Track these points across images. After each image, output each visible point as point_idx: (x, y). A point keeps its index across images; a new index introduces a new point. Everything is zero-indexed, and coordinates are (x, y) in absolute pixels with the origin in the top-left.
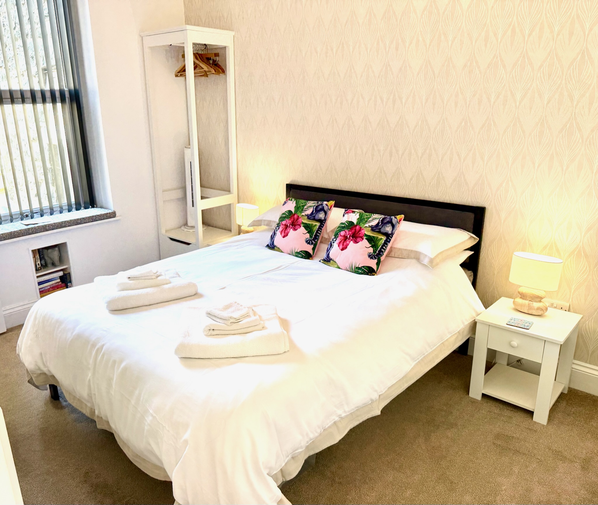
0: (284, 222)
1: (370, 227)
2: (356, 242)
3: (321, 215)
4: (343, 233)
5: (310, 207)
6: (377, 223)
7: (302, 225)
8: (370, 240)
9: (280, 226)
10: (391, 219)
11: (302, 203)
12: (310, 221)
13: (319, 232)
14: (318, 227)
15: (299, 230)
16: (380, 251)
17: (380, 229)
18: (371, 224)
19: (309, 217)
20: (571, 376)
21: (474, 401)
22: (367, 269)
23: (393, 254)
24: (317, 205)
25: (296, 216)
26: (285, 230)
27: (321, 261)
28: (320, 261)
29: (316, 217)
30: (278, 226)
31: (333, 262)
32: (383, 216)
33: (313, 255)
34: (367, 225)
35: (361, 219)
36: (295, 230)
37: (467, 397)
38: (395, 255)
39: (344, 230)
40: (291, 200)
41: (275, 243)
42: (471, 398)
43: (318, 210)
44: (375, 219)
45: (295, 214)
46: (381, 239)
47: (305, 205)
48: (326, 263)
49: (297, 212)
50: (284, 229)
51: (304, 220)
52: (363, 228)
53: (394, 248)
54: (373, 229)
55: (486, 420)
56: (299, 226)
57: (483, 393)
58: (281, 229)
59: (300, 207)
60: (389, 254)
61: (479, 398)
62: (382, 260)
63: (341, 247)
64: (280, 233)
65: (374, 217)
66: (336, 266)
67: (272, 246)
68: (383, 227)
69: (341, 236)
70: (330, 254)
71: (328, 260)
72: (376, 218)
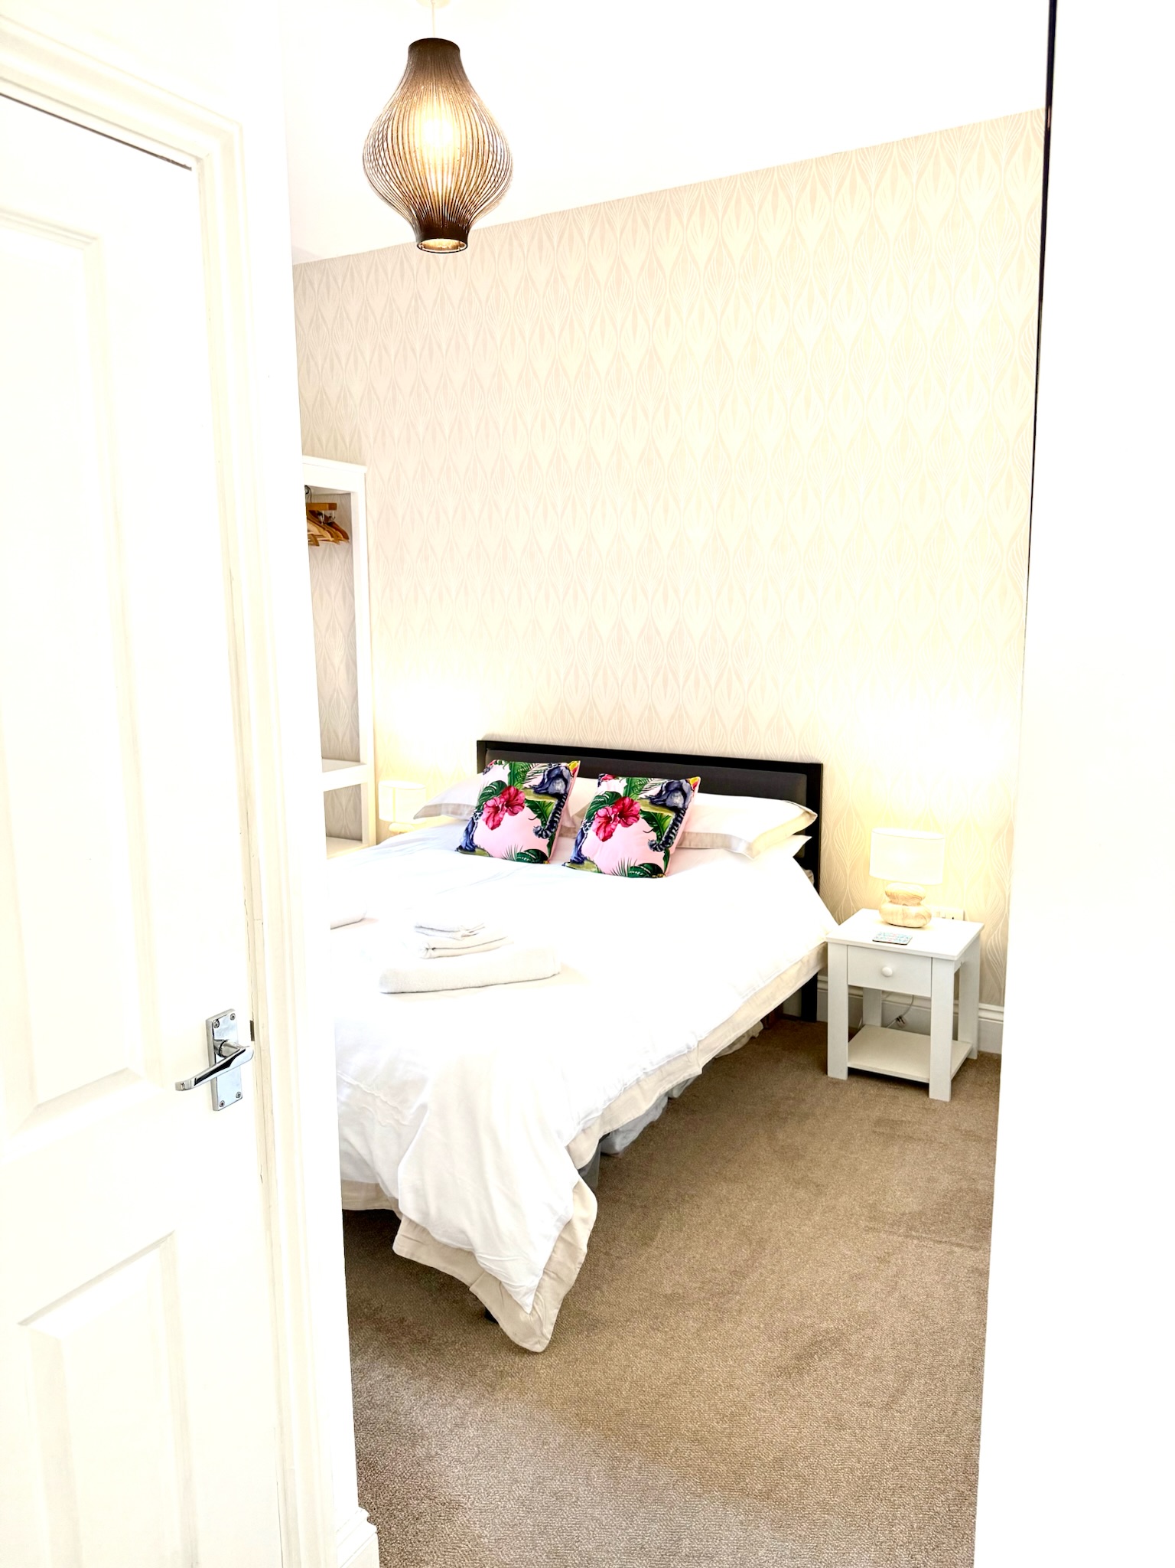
0: (490, 803)
1: (647, 798)
2: (626, 824)
3: (559, 786)
4: (602, 812)
5: (537, 773)
6: (658, 792)
7: (526, 805)
8: (650, 819)
9: (483, 809)
10: (681, 785)
11: (522, 767)
12: (540, 796)
13: (557, 815)
14: (554, 807)
15: (520, 813)
16: (668, 837)
17: (665, 801)
18: (648, 794)
19: (537, 790)
20: (979, 1030)
21: (836, 1083)
22: (649, 867)
23: (686, 844)
24: (549, 769)
25: (512, 790)
26: (494, 817)
27: (567, 864)
28: (564, 865)
29: (550, 790)
30: (480, 809)
31: (589, 862)
32: (667, 781)
33: (550, 855)
34: (643, 796)
35: (629, 789)
36: (513, 813)
37: (824, 1077)
38: (690, 845)
39: (604, 807)
40: (501, 763)
41: (476, 841)
42: (832, 1078)
43: (552, 777)
44: (655, 786)
45: (510, 787)
46: (668, 817)
47: (528, 770)
48: (575, 866)
49: (514, 782)
50: (493, 815)
51: (529, 795)
52: (636, 801)
53: (688, 833)
54: (654, 801)
55: (858, 1105)
56: (520, 807)
57: (850, 1066)
58: (485, 815)
59: (518, 773)
60: (681, 844)
61: (843, 1075)
62: (671, 853)
63: (602, 835)
64: (484, 823)
65: (652, 782)
66: (594, 870)
67: (469, 848)
68: (669, 798)
69: (599, 816)
70: (582, 849)
71: (579, 861)
72: (656, 784)
